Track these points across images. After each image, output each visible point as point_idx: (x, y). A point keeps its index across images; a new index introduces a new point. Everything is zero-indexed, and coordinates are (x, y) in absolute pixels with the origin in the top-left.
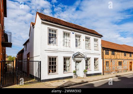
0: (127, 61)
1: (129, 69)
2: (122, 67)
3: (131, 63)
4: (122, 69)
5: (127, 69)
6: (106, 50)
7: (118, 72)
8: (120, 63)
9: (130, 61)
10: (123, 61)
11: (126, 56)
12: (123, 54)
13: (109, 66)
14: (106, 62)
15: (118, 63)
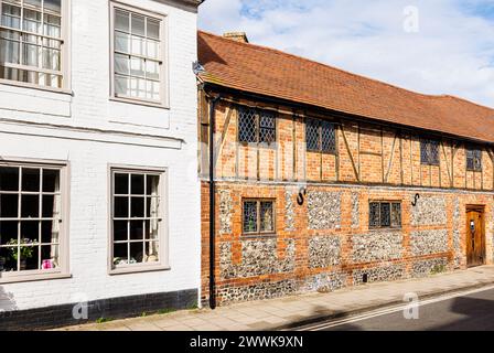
0: (442, 199)
1: (461, 254)
2: (405, 243)
3: (477, 210)
4: (400, 252)
5: (450, 257)
6: (243, 110)
7: (365, 279)
8: (384, 214)
9: (473, 199)
10: (408, 196)
11: (437, 163)
12: (414, 147)
13: (273, 235)
14: (248, 204)
15: (366, 209)
